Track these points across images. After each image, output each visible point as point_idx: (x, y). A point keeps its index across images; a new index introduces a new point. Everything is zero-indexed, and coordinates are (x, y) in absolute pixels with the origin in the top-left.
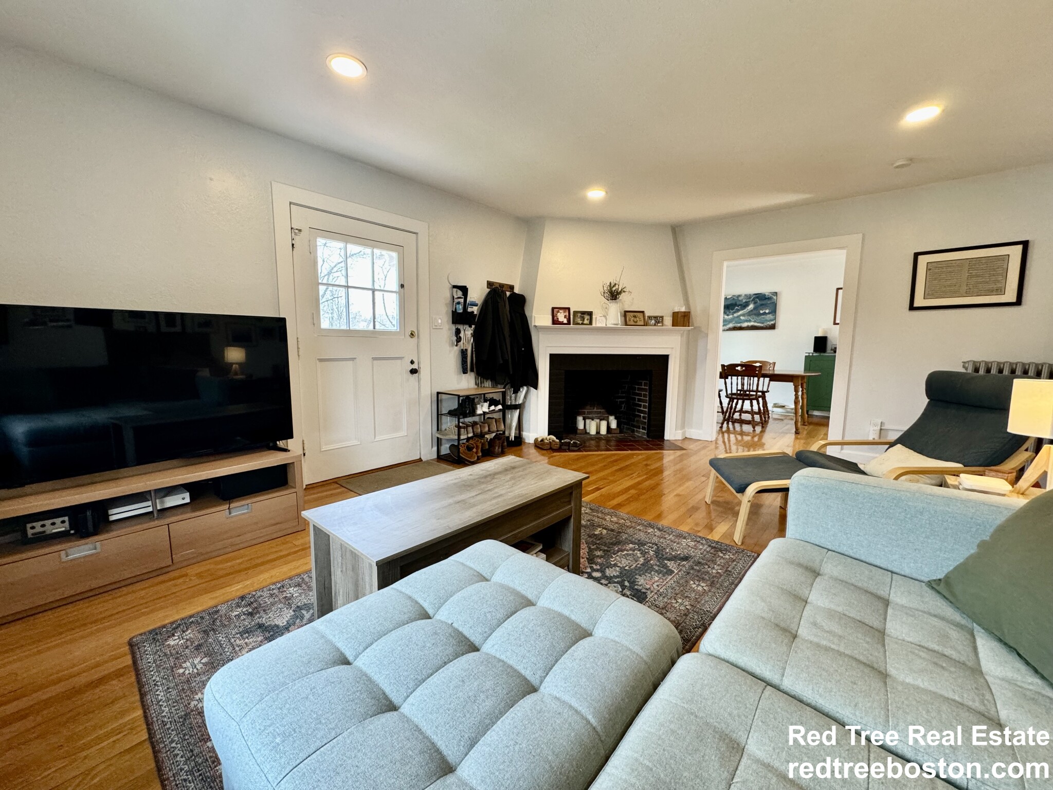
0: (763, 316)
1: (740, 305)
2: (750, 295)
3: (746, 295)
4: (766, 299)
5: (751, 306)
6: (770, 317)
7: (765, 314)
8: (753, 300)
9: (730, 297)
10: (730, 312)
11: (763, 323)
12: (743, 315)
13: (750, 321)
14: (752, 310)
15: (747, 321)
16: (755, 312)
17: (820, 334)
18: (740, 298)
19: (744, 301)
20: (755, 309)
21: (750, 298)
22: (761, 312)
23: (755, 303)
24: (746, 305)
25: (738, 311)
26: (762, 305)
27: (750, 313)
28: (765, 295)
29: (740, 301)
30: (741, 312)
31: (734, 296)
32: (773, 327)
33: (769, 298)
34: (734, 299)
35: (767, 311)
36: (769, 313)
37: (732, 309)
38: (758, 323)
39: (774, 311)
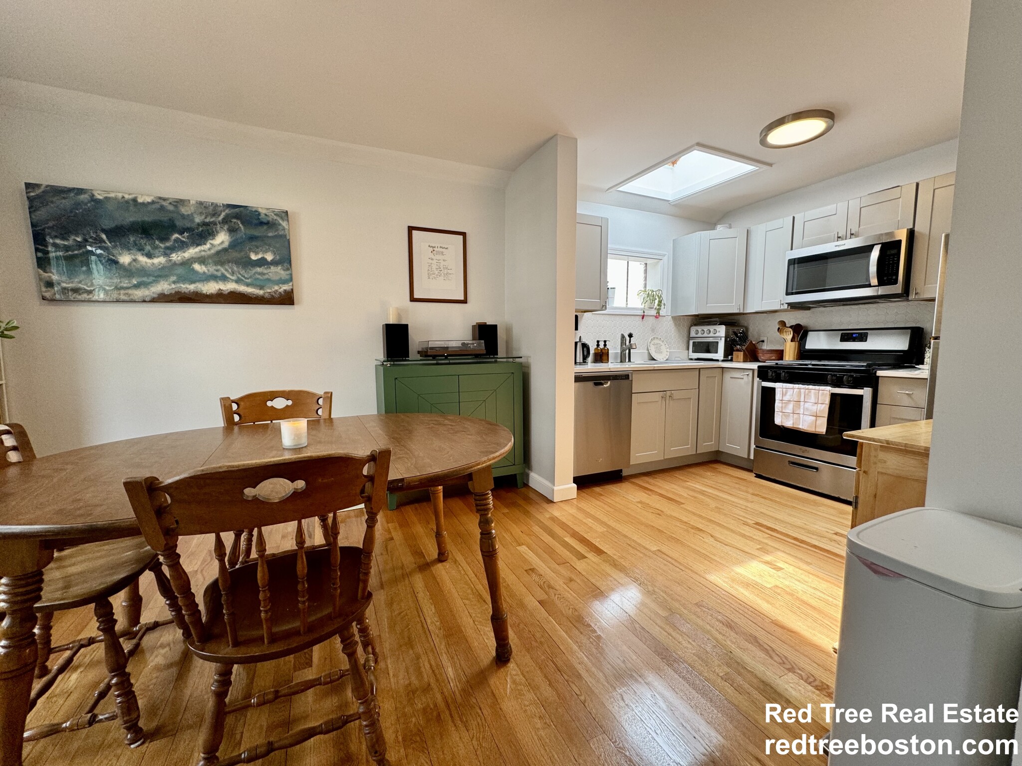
0: (258, 270)
1: (188, 230)
2: (215, 206)
3: (201, 203)
4: (262, 223)
5: (222, 239)
6: (277, 272)
7: (262, 262)
8: (225, 221)
9: (149, 199)
10: (156, 247)
11: (261, 288)
12: (202, 260)
13: (224, 278)
14: (225, 250)
15: (214, 278)
16: (235, 255)
17: (392, 321)
18: (184, 210)
19: (198, 219)
20: (233, 245)
21: (215, 214)
22: (254, 257)
23: (232, 231)
24: (202, 234)
25: (182, 246)
26: (252, 238)
27: (220, 257)
28: (259, 214)
29: (183, 217)
30: (192, 252)
31: (165, 200)
32: (287, 299)
33: (269, 224)
34: (162, 208)
35: (269, 257)
36: (274, 263)
37: (163, 239)
38: (248, 285)
39: (285, 260)
